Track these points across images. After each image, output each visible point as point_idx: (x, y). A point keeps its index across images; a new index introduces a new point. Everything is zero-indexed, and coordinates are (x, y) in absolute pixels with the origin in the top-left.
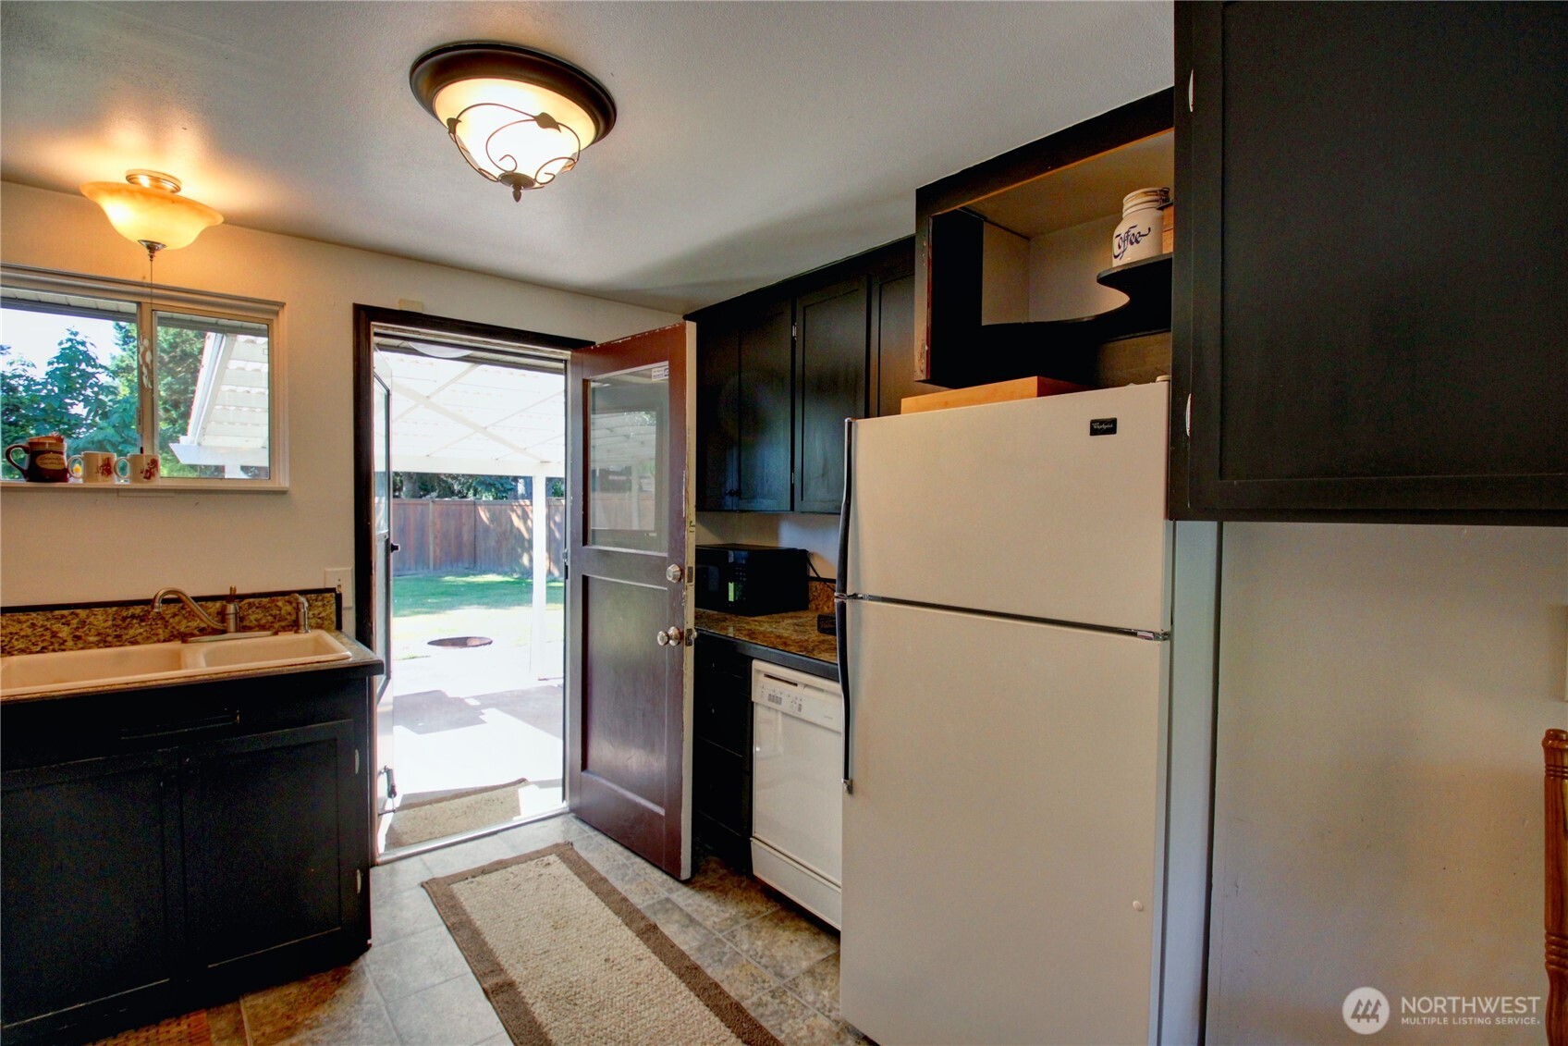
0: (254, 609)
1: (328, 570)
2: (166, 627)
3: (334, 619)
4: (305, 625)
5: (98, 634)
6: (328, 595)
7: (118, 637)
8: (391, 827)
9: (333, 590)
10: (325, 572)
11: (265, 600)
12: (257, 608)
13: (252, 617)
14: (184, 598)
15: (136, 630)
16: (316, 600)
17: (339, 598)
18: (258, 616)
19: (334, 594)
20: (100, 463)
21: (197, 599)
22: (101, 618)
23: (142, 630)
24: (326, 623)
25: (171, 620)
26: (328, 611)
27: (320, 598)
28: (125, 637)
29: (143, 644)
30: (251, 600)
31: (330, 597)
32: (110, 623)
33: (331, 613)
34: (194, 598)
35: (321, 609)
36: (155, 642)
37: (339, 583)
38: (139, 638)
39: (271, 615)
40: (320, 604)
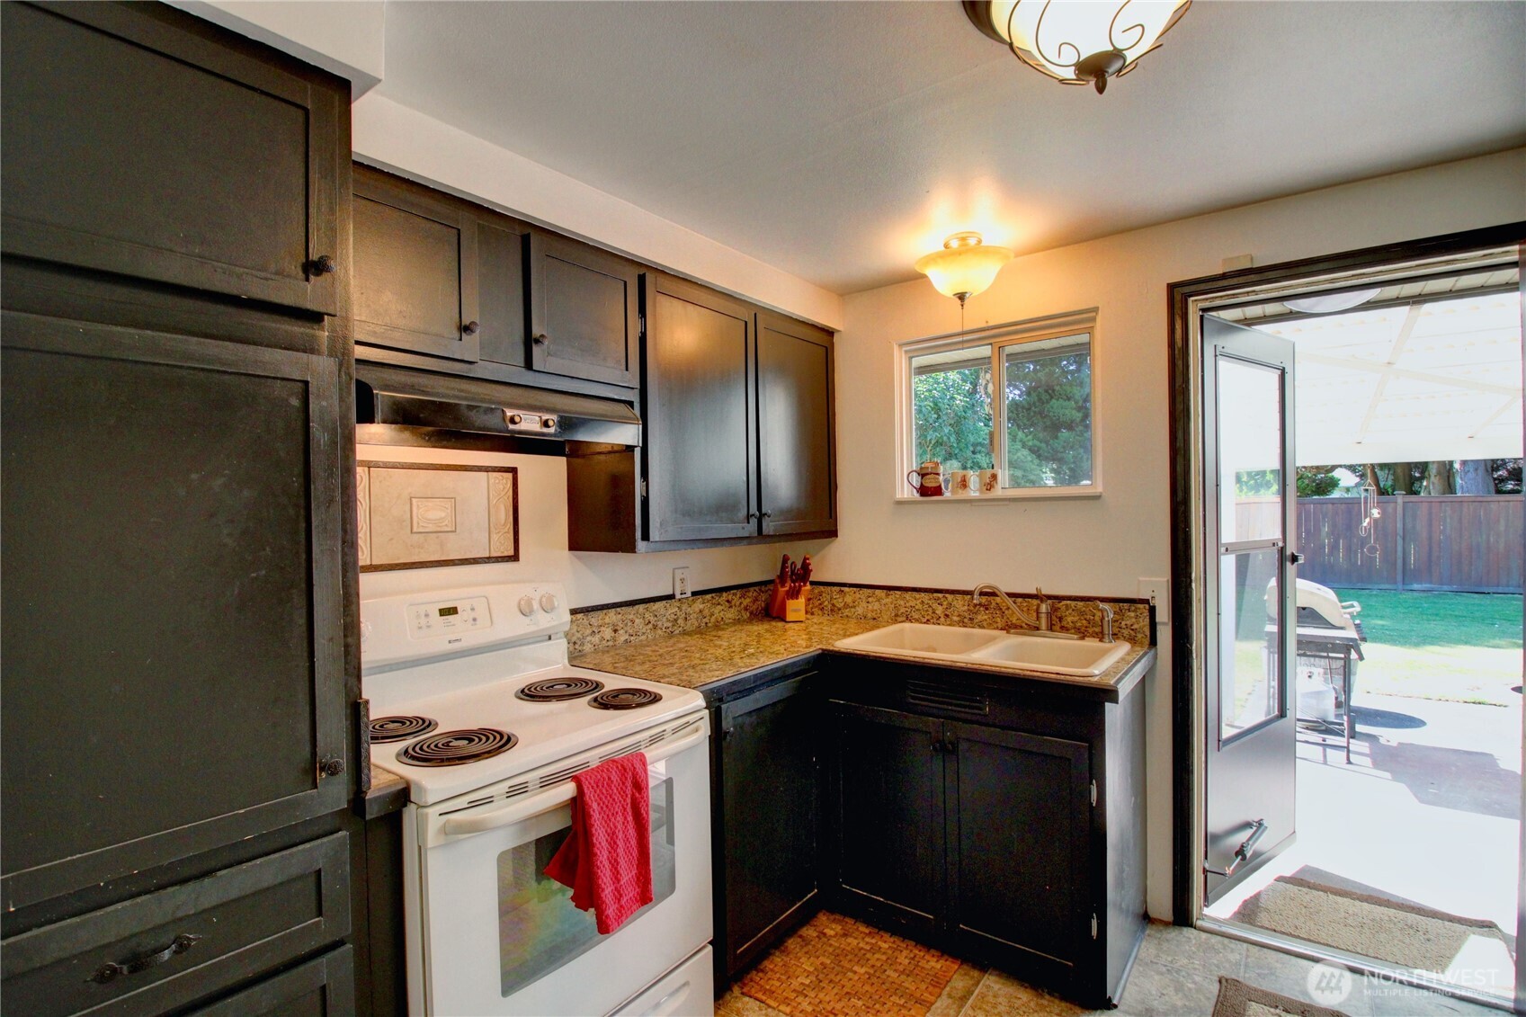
0: (1070, 611)
1: (1141, 579)
2: (1003, 617)
3: (1148, 633)
4: (1109, 634)
5: (959, 616)
6: (1141, 606)
7: (971, 619)
8: (1257, 897)
9: (1146, 601)
10: (1139, 581)
11: (1080, 604)
12: (1073, 610)
13: (1070, 619)
14: (999, 593)
15: (982, 616)
16: (1129, 611)
17: (1152, 610)
18: (1076, 619)
19: (1147, 606)
20: (959, 480)
21: (1011, 595)
22: (961, 603)
23: (986, 617)
24: (1139, 636)
25: (1006, 612)
26: (1142, 624)
27: (1133, 608)
28: (975, 621)
29: (988, 629)
30: (1068, 602)
31: (1143, 608)
32: (966, 608)
33: (1144, 626)
34: (1007, 594)
35: (1134, 620)
36: (994, 629)
37: (1153, 594)
38: (985, 623)
39: (1085, 619)
40: (1132, 614)
